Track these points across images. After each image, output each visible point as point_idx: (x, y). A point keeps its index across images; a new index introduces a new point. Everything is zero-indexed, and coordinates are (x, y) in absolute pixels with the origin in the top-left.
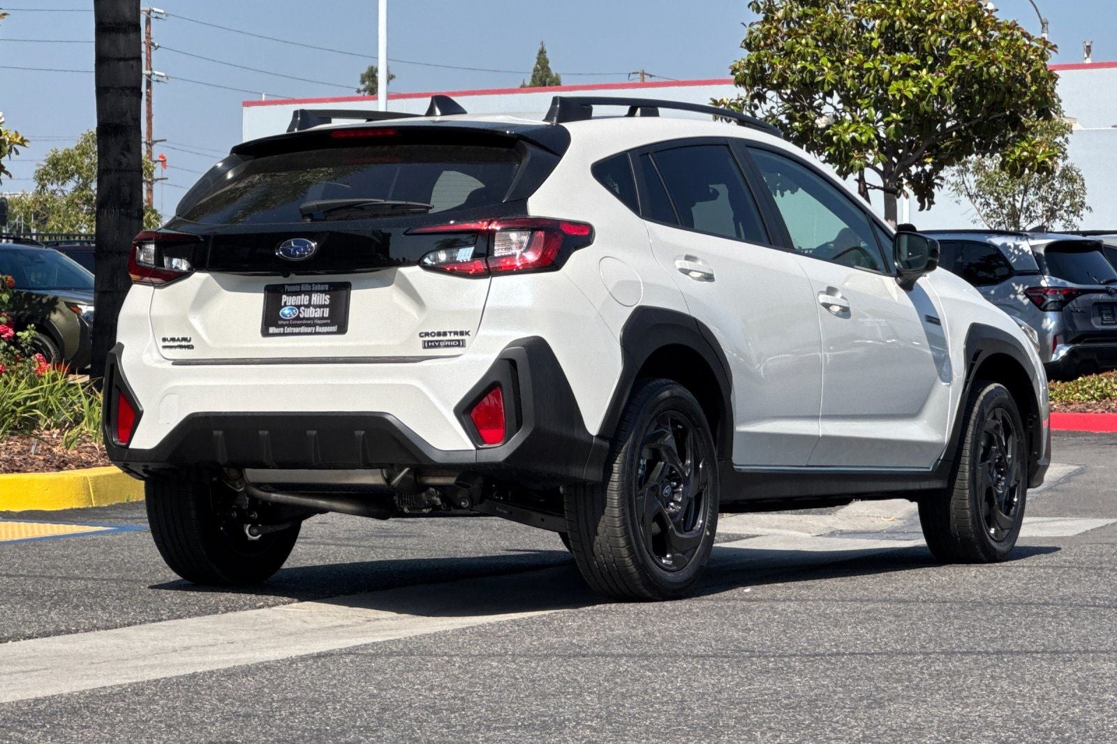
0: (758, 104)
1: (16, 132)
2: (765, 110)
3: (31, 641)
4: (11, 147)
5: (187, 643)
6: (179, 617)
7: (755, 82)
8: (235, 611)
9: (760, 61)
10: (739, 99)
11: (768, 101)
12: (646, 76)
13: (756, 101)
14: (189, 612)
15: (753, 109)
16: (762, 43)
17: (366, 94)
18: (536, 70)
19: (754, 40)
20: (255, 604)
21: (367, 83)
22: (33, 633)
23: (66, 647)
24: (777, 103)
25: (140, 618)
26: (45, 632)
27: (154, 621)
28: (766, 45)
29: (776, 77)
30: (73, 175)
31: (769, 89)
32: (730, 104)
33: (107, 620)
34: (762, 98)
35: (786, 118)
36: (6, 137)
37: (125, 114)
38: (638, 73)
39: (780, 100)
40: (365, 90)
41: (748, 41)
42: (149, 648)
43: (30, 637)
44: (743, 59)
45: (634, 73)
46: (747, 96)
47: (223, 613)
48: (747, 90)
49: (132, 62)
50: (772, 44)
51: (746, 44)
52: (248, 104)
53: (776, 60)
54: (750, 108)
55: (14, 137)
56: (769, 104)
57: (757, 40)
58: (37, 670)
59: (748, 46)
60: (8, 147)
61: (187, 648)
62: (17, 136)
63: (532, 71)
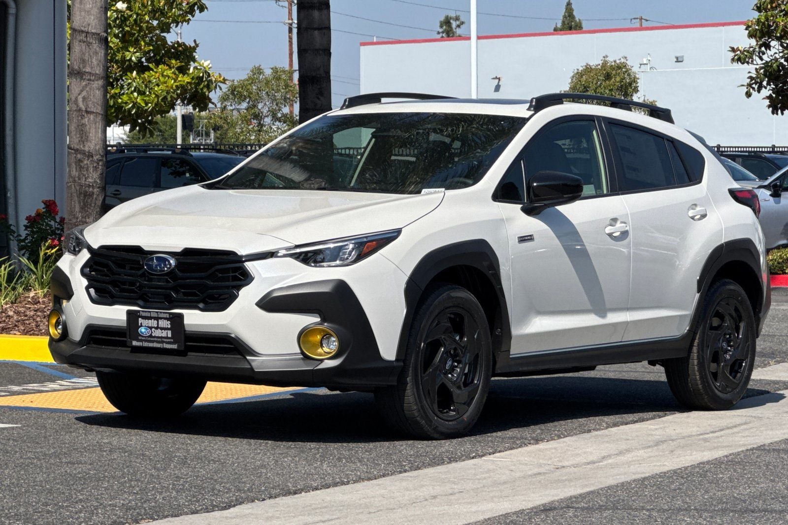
0: (765, 51)
1: (219, 74)
2: (769, 55)
3: (318, 492)
4: (216, 85)
5: (433, 493)
6: (418, 468)
7: (763, 35)
8: (457, 461)
9: (767, 19)
10: (750, 47)
11: (772, 48)
12: (643, 20)
13: (763, 49)
14: (424, 463)
15: (761, 55)
16: (769, 6)
17: (444, 35)
18: (565, 17)
19: (763, 4)
20: (469, 454)
21: (444, 27)
22: (318, 485)
23: (346, 497)
24: (778, 50)
25: (390, 469)
26: (326, 484)
27: (400, 472)
28: (772, 7)
29: (779, 31)
30: (245, 99)
31: (773, 40)
32: (744, 51)
33: (367, 472)
34: (768, 47)
35: (785, 61)
36: (212, 77)
37: (319, 69)
38: (637, 18)
39: (781, 48)
40: (443, 32)
41: (758, 5)
42: (406, 498)
43: (316, 489)
44: (754, 18)
45: (634, 19)
46: (757, 45)
47: (448, 463)
48: (757, 41)
49: (324, 31)
50: (776, 7)
51: (757, 7)
52: (364, 44)
53: (779, 20)
54: (759, 53)
55: (218, 77)
56: (773, 51)
57: (765, 5)
58: (332, 520)
59: (759, 9)
60: (214, 84)
61: (435, 497)
62: (220, 77)
63: (562, 18)
